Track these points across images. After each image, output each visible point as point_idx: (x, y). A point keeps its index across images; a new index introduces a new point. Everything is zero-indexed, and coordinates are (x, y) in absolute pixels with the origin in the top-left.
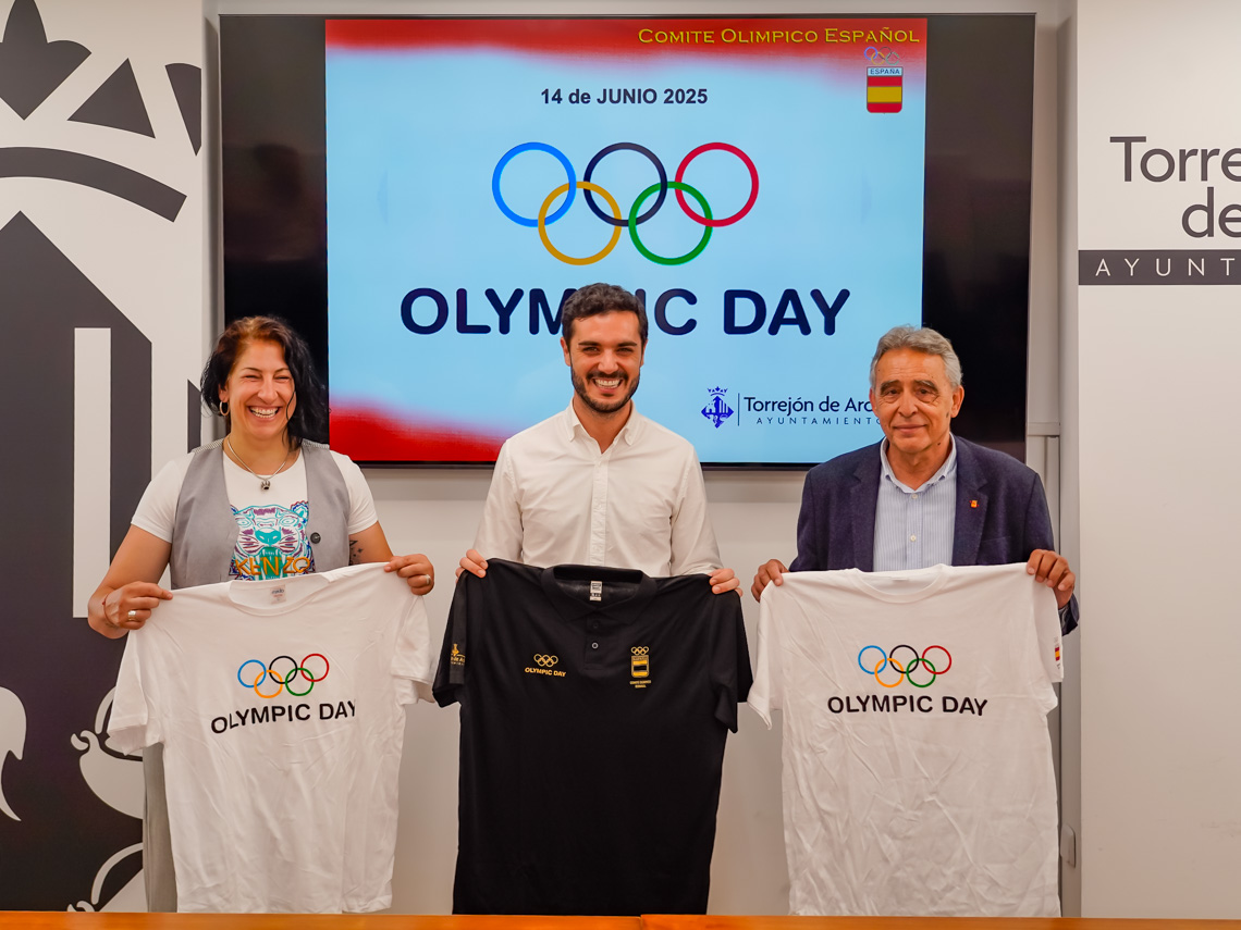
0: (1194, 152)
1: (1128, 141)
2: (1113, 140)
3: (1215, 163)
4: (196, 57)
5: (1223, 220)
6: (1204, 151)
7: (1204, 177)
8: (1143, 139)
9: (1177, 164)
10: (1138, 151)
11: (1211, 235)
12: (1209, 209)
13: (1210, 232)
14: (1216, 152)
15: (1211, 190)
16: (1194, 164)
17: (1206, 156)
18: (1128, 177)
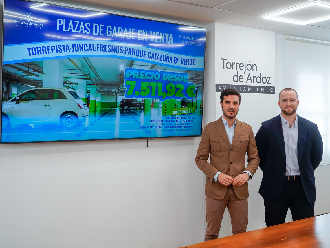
0: (235, 63)
1: (224, 59)
2: (221, 59)
3: (238, 65)
5: (240, 78)
6: (236, 63)
7: (236, 69)
8: (226, 59)
10: (226, 62)
11: (238, 82)
12: (237, 76)
13: (237, 81)
14: (238, 63)
15: (237, 72)
16: (235, 65)
17: (237, 64)
18: (224, 68)
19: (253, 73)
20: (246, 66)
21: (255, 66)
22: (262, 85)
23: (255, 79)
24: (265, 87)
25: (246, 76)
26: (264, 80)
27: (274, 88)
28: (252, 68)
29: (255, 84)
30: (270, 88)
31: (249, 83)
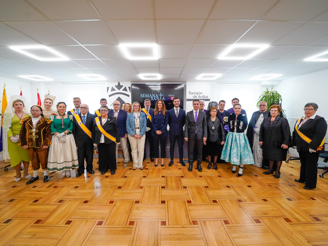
1: (190, 92)
4: (130, 86)
9: (193, 93)
12: (195, 96)
16: (194, 93)
18: (190, 94)
19: (200, 95)
20: (198, 93)
21: (202, 93)
22: (204, 98)
23: (202, 97)
24: (206, 99)
25: (198, 96)
26: (205, 97)
27: (209, 99)
28: (200, 93)
29: (202, 98)
30: (207, 99)
31: (199, 98)
